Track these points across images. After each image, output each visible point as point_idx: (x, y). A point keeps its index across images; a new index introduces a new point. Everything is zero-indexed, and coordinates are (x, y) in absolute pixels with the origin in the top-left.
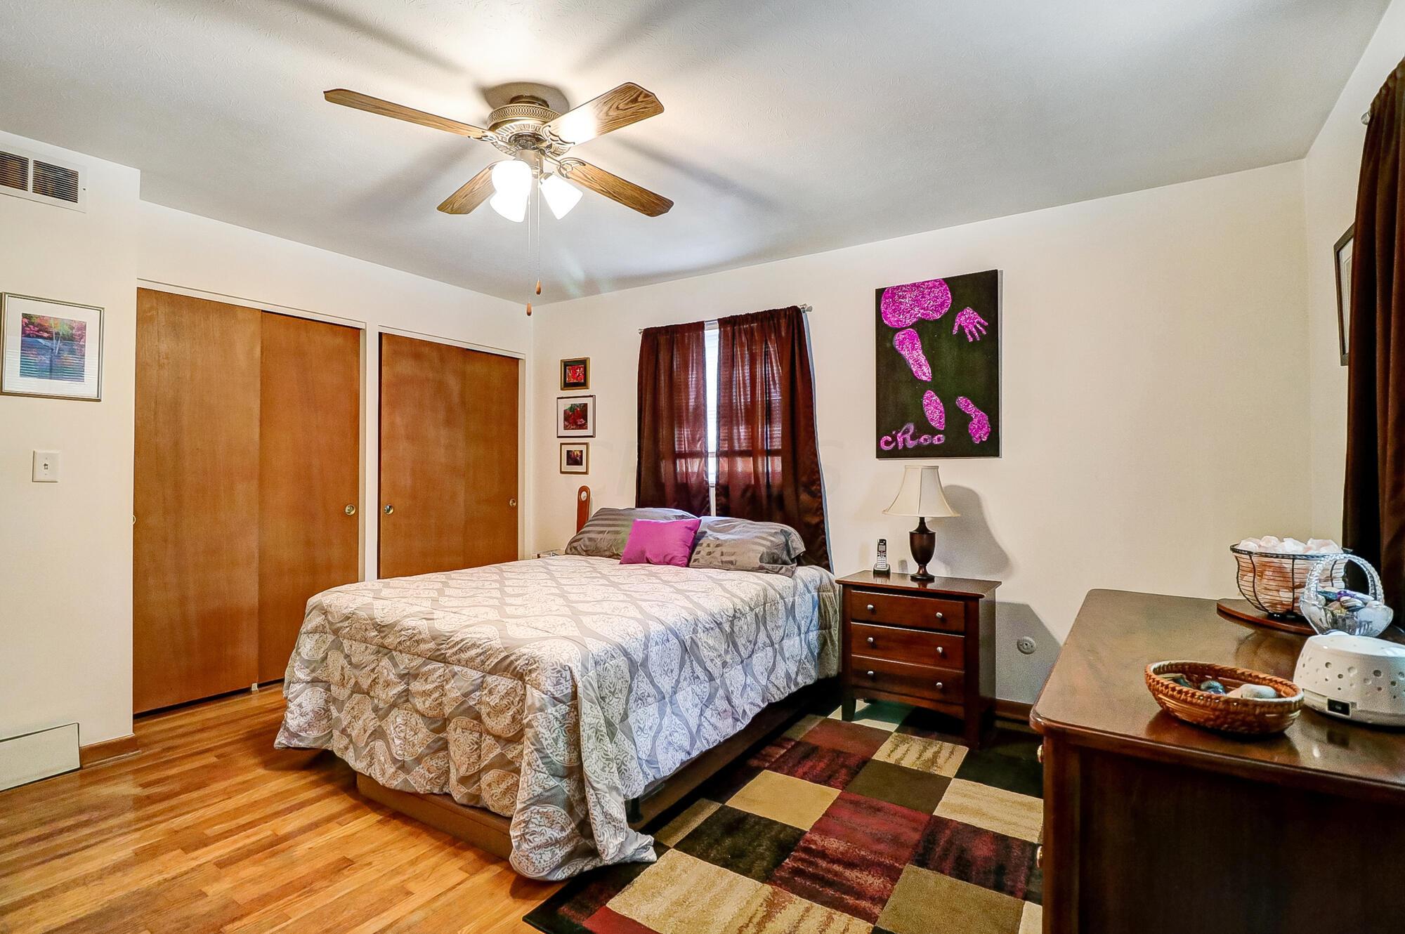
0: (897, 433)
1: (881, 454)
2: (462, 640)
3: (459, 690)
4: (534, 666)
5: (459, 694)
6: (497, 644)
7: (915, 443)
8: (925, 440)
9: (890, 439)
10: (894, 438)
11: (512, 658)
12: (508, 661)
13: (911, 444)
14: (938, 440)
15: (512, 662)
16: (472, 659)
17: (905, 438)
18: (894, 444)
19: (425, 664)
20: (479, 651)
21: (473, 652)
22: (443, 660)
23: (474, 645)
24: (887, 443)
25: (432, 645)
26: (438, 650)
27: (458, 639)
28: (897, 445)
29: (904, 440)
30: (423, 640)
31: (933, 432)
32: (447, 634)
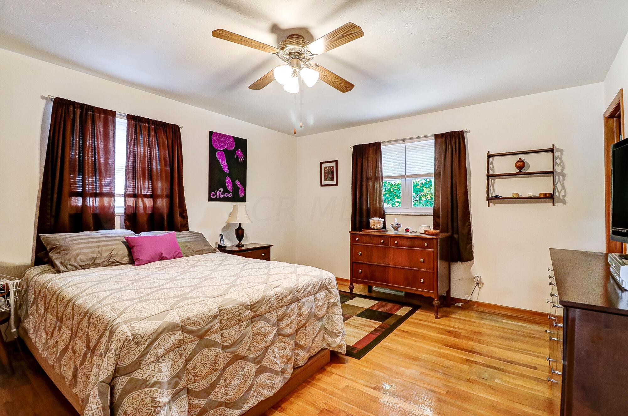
0: (217, 191)
1: (210, 199)
2: (304, 286)
3: (308, 308)
4: (331, 281)
5: (309, 310)
6: (315, 280)
7: (223, 196)
8: (226, 195)
9: (214, 193)
10: (216, 193)
11: (323, 282)
12: (323, 284)
13: (222, 196)
14: (230, 195)
15: (324, 284)
16: (310, 292)
17: (219, 193)
18: (215, 196)
19: (288, 308)
20: (311, 286)
21: (309, 288)
22: (298, 300)
23: (309, 285)
24: (214, 195)
25: (291, 296)
26: (294, 296)
27: (302, 286)
28: (217, 196)
29: (219, 194)
30: (286, 297)
31: (229, 192)
32: (295, 287)
